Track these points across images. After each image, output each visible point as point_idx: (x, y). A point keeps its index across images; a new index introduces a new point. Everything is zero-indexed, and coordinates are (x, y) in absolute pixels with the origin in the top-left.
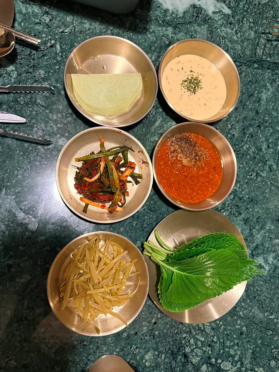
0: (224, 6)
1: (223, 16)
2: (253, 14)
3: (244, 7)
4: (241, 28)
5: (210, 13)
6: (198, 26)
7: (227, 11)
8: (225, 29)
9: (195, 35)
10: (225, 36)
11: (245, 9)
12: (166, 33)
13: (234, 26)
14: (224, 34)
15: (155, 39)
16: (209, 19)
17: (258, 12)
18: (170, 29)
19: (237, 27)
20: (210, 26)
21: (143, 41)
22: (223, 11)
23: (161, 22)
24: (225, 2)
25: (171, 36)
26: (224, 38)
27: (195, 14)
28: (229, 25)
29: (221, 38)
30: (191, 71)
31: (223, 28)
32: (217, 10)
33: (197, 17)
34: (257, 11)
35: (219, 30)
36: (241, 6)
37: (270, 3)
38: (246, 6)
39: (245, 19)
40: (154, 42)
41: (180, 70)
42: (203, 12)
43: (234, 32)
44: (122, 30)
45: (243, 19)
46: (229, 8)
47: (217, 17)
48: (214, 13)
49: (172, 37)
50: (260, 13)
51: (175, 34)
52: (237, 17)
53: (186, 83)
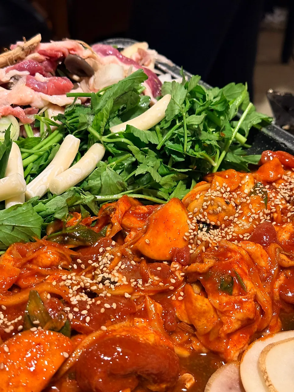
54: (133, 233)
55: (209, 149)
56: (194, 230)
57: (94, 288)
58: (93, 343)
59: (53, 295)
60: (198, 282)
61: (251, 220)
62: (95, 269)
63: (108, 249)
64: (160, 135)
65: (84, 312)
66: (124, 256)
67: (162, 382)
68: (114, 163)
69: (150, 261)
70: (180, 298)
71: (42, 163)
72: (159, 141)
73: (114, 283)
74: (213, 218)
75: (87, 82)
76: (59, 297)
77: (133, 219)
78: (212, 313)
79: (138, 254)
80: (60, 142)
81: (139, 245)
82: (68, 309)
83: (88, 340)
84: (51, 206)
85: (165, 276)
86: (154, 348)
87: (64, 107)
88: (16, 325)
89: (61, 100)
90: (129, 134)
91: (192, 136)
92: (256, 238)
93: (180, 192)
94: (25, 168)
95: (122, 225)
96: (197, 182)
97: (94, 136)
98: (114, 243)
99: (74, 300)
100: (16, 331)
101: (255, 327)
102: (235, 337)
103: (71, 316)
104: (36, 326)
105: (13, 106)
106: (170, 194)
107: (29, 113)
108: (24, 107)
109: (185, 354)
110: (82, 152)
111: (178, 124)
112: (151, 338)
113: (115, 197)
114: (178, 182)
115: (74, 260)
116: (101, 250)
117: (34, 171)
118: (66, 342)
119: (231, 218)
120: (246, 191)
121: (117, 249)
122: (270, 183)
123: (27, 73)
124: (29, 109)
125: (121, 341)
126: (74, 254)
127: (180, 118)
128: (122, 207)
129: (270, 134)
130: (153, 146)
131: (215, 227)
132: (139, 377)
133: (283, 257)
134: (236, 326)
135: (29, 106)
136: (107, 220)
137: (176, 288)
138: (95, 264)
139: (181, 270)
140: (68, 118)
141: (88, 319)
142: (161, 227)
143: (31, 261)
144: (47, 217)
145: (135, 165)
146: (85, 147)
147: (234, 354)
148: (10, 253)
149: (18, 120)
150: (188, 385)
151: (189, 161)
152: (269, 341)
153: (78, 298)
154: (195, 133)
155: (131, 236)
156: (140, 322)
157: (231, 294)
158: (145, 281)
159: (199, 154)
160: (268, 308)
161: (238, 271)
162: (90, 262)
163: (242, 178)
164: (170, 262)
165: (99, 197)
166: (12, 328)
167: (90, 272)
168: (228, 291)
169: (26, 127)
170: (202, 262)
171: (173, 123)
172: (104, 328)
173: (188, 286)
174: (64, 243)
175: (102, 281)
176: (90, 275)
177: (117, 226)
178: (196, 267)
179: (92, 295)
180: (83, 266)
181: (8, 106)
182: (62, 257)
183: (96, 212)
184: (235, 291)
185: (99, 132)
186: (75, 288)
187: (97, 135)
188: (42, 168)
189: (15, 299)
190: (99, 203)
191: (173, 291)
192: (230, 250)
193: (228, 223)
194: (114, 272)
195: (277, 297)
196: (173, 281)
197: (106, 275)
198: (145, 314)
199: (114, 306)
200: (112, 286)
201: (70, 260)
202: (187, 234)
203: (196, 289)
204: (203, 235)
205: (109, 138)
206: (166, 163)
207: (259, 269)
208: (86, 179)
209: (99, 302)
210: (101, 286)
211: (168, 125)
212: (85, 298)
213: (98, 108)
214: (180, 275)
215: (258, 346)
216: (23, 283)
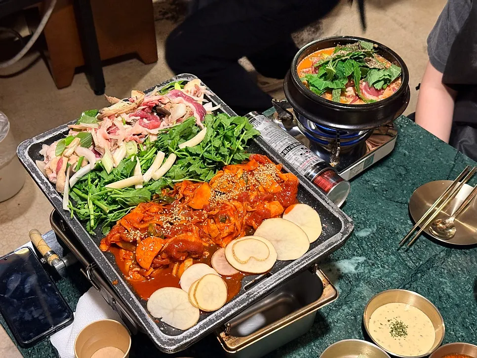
0: (357, 258)
1: (363, 265)
2: (378, 244)
3: (368, 245)
4: (382, 261)
5: (354, 271)
6: (357, 287)
7: (362, 259)
8: (374, 272)
9: (363, 295)
10: (379, 276)
11: (370, 246)
12: (345, 312)
13: (377, 264)
14: (377, 276)
15: (344, 324)
16: (358, 275)
17: (379, 240)
18: (344, 307)
19: (379, 263)
20: (364, 280)
21: (339, 332)
22: (359, 261)
23: (334, 308)
24: (354, 255)
25: (350, 311)
26: (380, 278)
27: (347, 282)
28: (374, 267)
29: (379, 280)
30: (389, 321)
31: (373, 273)
32: (356, 265)
33: (350, 282)
34: (378, 240)
35: (372, 277)
36: (366, 247)
37: (379, 227)
38: (368, 244)
39: (378, 253)
40: (345, 327)
41: (381, 326)
42: (349, 275)
43: (381, 268)
44: (319, 338)
45: (376, 254)
46: (360, 256)
47: (361, 270)
48: (356, 268)
49: (352, 311)
50: (381, 239)
51: (351, 307)
52: (372, 256)
53: (394, 332)
54: (188, 198)
55: (223, 156)
56: (213, 196)
57: (172, 221)
58: (172, 241)
59: (157, 225)
60: (213, 218)
61: (239, 190)
62: (172, 214)
63: (177, 205)
64: (202, 148)
65: (169, 231)
66: (184, 208)
67: (196, 254)
68: (180, 165)
69: (194, 210)
70: (206, 225)
71: (149, 165)
72: (201, 152)
73: (180, 219)
74: (222, 190)
75: (168, 118)
76: (159, 225)
77: (188, 192)
78: (217, 230)
79: (189, 207)
80: (156, 153)
81: (190, 204)
82: (163, 229)
83: (170, 240)
84: (153, 187)
85: (200, 216)
86: (194, 243)
87: (157, 135)
88: (145, 235)
89: (155, 131)
90: (187, 150)
91: (216, 150)
92: (240, 200)
93: (211, 176)
94: (141, 166)
95: (183, 195)
96: (219, 170)
97: (171, 151)
98: (180, 203)
99: (165, 226)
100: (145, 237)
101: (234, 235)
102: (226, 239)
103: (164, 232)
104: (152, 235)
105: (134, 135)
106: (206, 177)
107: (141, 138)
108: (138, 135)
109: (207, 245)
110: (166, 156)
111: (209, 145)
112: (193, 240)
113: (181, 180)
114: (210, 171)
115: (164, 209)
116: (175, 206)
117: (145, 168)
118: (163, 241)
119: (231, 189)
120: (239, 176)
121: (181, 205)
122: (251, 171)
123: (139, 118)
124: (141, 136)
125: (182, 241)
126: (164, 207)
127: (210, 141)
128: (183, 187)
130: (198, 155)
131: (224, 193)
132: (188, 252)
133: (249, 207)
134: (226, 235)
135: (141, 134)
136: (177, 192)
137: (204, 221)
138: (172, 212)
139: (207, 213)
140: (159, 142)
141: (170, 233)
142: (199, 196)
143: (147, 211)
144: (153, 192)
145: (189, 165)
146: (167, 153)
147: (224, 245)
148: (139, 207)
149: (136, 142)
150: (207, 256)
151: (214, 162)
152: (238, 240)
153: (166, 225)
154: (217, 149)
155: (187, 199)
156: (190, 234)
157: (225, 223)
158: (192, 218)
159: (219, 159)
160: (239, 229)
161: (229, 214)
162: (170, 211)
163: (238, 169)
164: (202, 210)
165: (174, 181)
167: (170, 215)
168: (224, 222)
169: (140, 145)
170: (215, 210)
171: (207, 144)
172: (176, 236)
173: (209, 220)
174: (161, 203)
175: (175, 219)
176: (170, 216)
177: (181, 196)
178: (211, 213)
179: (171, 224)
180: (168, 212)
181: (132, 135)
182: (160, 209)
183: (172, 187)
184: (227, 222)
185: (173, 148)
186: (165, 221)
187: (173, 150)
188: (148, 168)
189: (143, 226)
190: (173, 183)
191: (203, 222)
192: (227, 205)
193: (229, 192)
194: (180, 215)
195: (244, 223)
196: (203, 218)
197: (177, 217)
198: (191, 231)
199: (180, 228)
200: (179, 221)
201: (162, 210)
202: (210, 198)
203: (212, 221)
204: (218, 198)
205: (178, 151)
206: (204, 162)
207: (238, 212)
208: (168, 172)
209: (174, 227)
210: (175, 221)
211: (205, 144)
212: (169, 225)
213: (173, 137)
214: (206, 216)
215: (234, 241)
216: (145, 219)
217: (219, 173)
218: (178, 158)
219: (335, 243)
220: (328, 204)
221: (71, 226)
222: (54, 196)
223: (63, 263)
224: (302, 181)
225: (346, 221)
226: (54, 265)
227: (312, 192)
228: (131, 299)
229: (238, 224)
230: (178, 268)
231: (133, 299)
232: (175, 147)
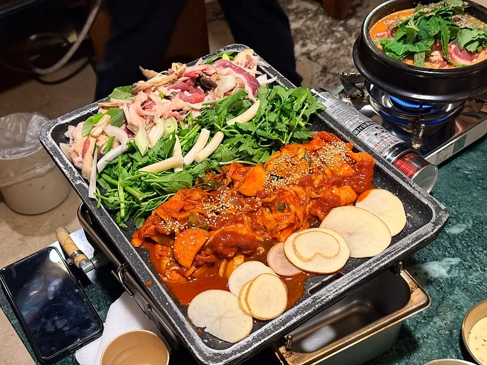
0: (448, 259)
1: (458, 268)
2: (476, 243)
3: (462, 244)
4: (482, 263)
5: (446, 275)
6: (451, 295)
7: (455, 261)
8: (473, 276)
9: (459, 304)
10: (479, 281)
11: (465, 245)
12: (437, 326)
13: (475, 266)
14: (477, 281)
15: (436, 340)
16: (452, 280)
17: (477, 237)
18: (436, 319)
19: (478, 266)
20: (459, 286)
21: (430, 350)
22: (453, 263)
23: (423, 321)
24: (445, 256)
25: (444, 325)
26: (481, 284)
27: (438, 288)
28: (471, 270)
29: (479, 286)
31: (470, 277)
32: (449, 268)
33: (441, 289)
34: (475, 237)
35: (469, 282)
36: (460, 246)
37: (476, 222)
38: (463, 242)
39: (475, 253)
40: (439, 342)
41: (484, 343)
42: (441, 280)
43: (481, 272)
44: (405, 357)
45: (474, 254)
46: (453, 257)
47: (455, 274)
48: (449, 272)
49: (445, 324)
50: (479, 237)
51: (444, 319)
52: (468, 258)
54: (237, 183)
55: (281, 133)
56: (268, 181)
57: (218, 210)
58: (218, 234)
59: (200, 214)
60: (268, 207)
61: (301, 173)
62: (219, 201)
63: (225, 191)
64: (254, 125)
65: (214, 221)
66: (233, 195)
67: (248, 250)
68: (228, 144)
69: (245, 197)
70: (260, 214)
71: (191, 145)
72: (253, 129)
73: (227, 208)
74: (280, 173)
75: (214, 91)
76: (203, 215)
77: (238, 176)
78: (274, 221)
79: (240, 193)
80: (200, 131)
81: (240, 190)
82: (207, 220)
83: (216, 232)
84: (196, 170)
85: (252, 204)
86: (245, 236)
87: (201, 110)
88: (185, 226)
89: (199, 106)
90: (236, 126)
91: (271, 127)
92: (302, 184)
93: (266, 158)
94: (182, 147)
95: (232, 179)
96: (276, 151)
97: (218, 128)
98: (228, 188)
99: (209, 216)
100: (185, 229)
101: (295, 227)
102: (285, 231)
103: (208, 223)
104: (194, 226)
105: (173, 111)
106: (259, 159)
107: (182, 114)
108: (178, 111)
109: (262, 239)
110: (212, 135)
111: (264, 120)
112: (244, 232)
113: (229, 163)
114: (264, 152)
115: (209, 197)
116: (221, 192)
117: (186, 149)
118: (206, 233)
119: (290, 173)
120: (300, 157)
121: (229, 191)
122: (315, 151)
123: (179, 90)
124: (182, 112)
125: (230, 233)
126: (208, 194)
127: (264, 116)
128: (232, 169)
129: (322, 118)
130: (249, 133)
131: (282, 178)
132: (238, 248)
133: (313, 193)
134: (285, 226)
135: (181, 110)
136: (225, 176)
137: (258, 210)
138: (219, 199)
139: (261, 201)
140: (204, 118)
141: (216, 224)
142: (251, 180)
143: (188, 198)
144: (195, 176)
145: (240, 144)
146: (213, 132)
147: (283, 239)
148: (179, 194)
149: (176, 119)
150: (261, 252)
151: (269, 141)
152: (300, 233)
153: (211, 215)
154: (273, 124)
155: (237, 184)
156: (240, 225)
157: (283, 212)
158: (243, 207)
159: (275, 137)
160: (301, 218)
161: (288, 201)
162: (216, 198)
163: (299, 148)
164: (255, 197)
165: (221, 163)
166: (183, 227)
167: (216, 203)
168: (282, 210)
169: (180, 122)
170: (270, 197)
171: (261, 119)
172: (223, 228)
173: (264, 209)
174: (204, 189)
175: (222, 207)
176: (216, 204)
177: (230, 180)
178: (266, 200)
179: (217, 213)
180: (213, 200)
181: (171, 111)
182: (203, 196)
183: (219, 171)
184: (286, 211)
185: (220, 125)
186: (210, 210)
187: (219, 127)
188: (190, 148)
189: (183, 216)
190: (221, 166)
191: (256, 211)
192: (286, 191)
193: (288, 176)
194: (228, 203)
195: (308, 213)
196: (256, 206)
197: (224, 204)
198: (242, 222)
199: (228, 218)
200: (227, 209)
201: (207, 197)
202: (264, 183)
203: (268, 210)
204: (274, 183)
205: (225, 129)
206: (257, 141)
207: (300, 199)
208: (214, 153)
209: (220, 217)
210: (221, 209)
211: (258, 120)
212: (214, 214)
213: (220, 111)
214: (260, 203)
215: (295, 235)
216: (186, 208)
217: (275, 154)
218: (225, 137)
219: (424, 236)
220: (414, 188)
221: (97, 217)
222: (79, 182)
223: (92, 264)
224: (379, 161)
225: (438, 209)
226: (82, 267)
227: (393, 175)
228: (167, 304)
229: (300, 213)
230: (226, 268)
231: (169, 303)
232: (222, 122)
